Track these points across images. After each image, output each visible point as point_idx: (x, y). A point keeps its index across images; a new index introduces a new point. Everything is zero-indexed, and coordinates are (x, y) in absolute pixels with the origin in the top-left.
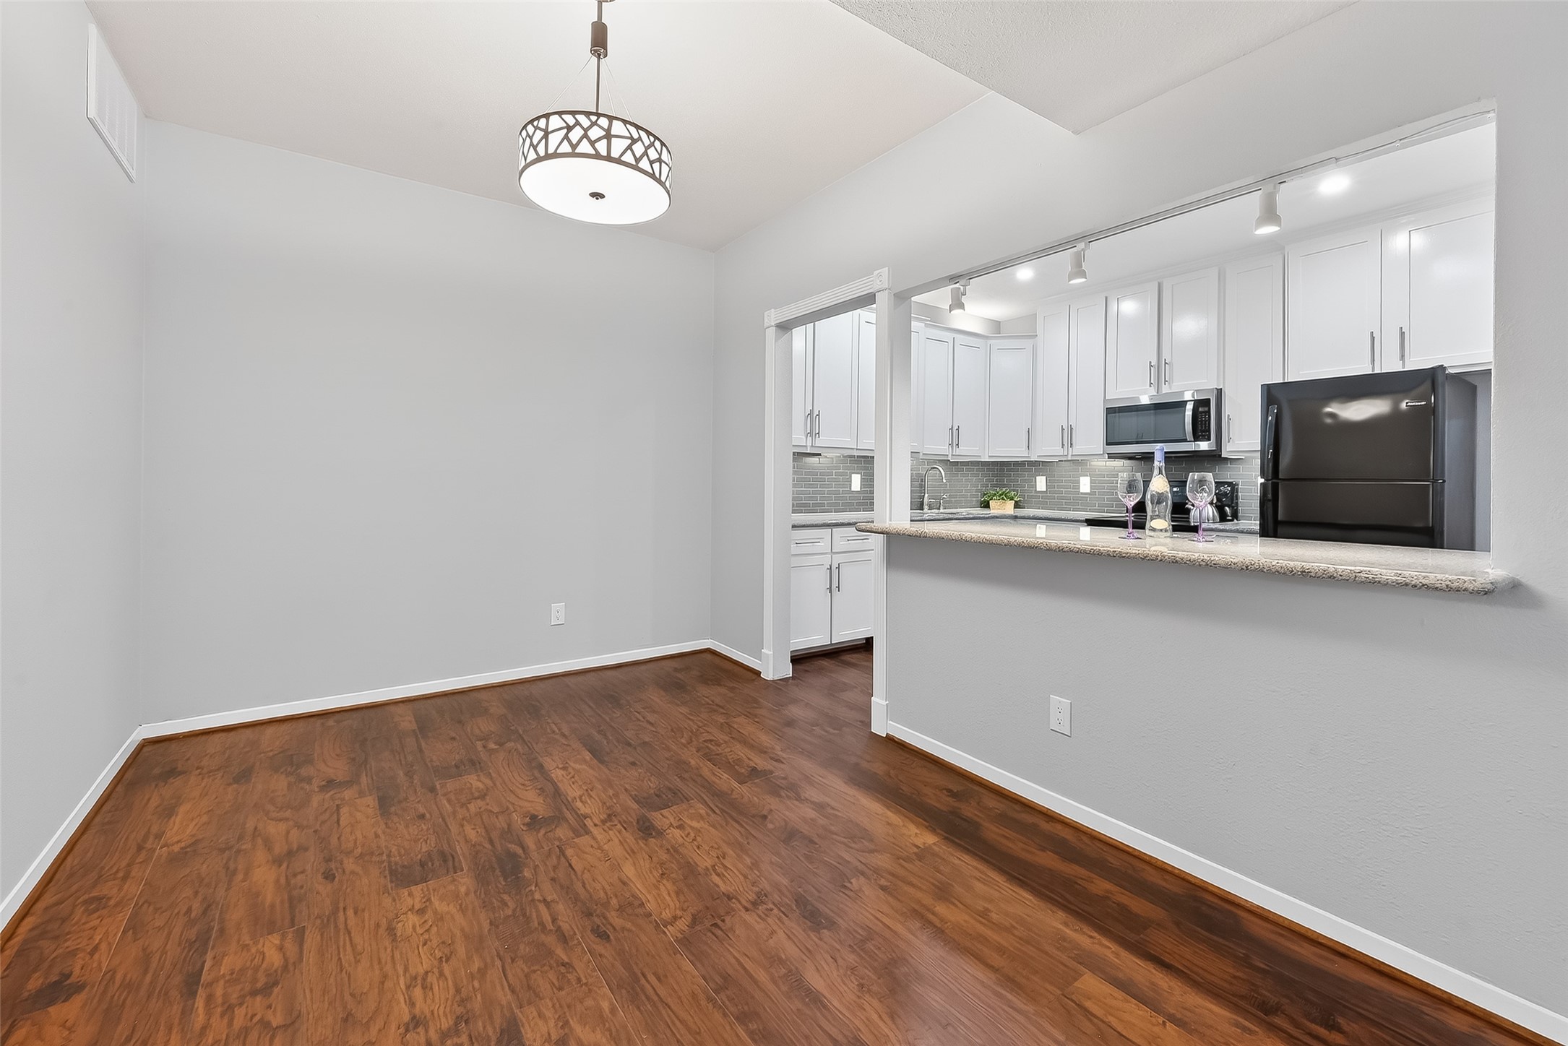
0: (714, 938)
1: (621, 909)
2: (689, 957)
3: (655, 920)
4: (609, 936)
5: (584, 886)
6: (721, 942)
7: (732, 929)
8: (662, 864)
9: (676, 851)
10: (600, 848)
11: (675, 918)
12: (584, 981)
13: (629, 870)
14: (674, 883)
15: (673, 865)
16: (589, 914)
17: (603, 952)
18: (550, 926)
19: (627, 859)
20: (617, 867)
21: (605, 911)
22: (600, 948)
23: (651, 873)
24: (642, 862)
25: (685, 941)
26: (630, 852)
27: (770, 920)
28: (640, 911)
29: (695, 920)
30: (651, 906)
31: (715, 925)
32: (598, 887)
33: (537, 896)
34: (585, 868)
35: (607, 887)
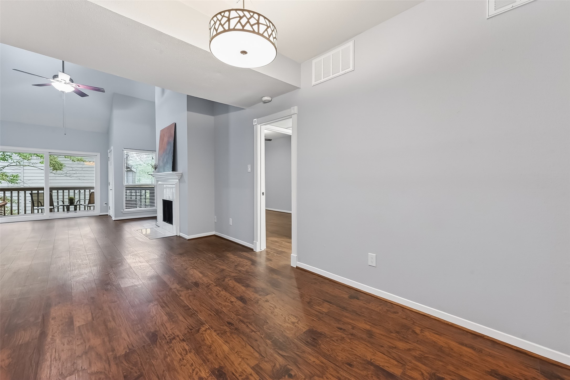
0: (193, 326)
1: (225, 332)
2: (201, 320)
3: (212, 329)
4: (227, 323)
5: (243, 339)
6: (191, 325)
7: (186, 329)
8: (211, 353)
9: (204, 361)
10: (243, 359)
11: (205, 331)
12: (231, 313)
13: (226, 348)
14: (206, 344)
15: (206, 352)
16: (236, 329)
17: (228, 319)
18: (248, 324)
19: (228, 354)
20: (232, 349)
21: (231, 331)
22: (229, 320)
23: (216, 348)
24: (221, 353)
25: (202, 324)
26: (227, 358)
27: (171, 333)
28: (218, 332)
29: (198, 331)
30: (214, 334)
31: (191, 330)
32: (237, 339)
33: (258, 333)
34: (246, 346)
35: (233, 339)
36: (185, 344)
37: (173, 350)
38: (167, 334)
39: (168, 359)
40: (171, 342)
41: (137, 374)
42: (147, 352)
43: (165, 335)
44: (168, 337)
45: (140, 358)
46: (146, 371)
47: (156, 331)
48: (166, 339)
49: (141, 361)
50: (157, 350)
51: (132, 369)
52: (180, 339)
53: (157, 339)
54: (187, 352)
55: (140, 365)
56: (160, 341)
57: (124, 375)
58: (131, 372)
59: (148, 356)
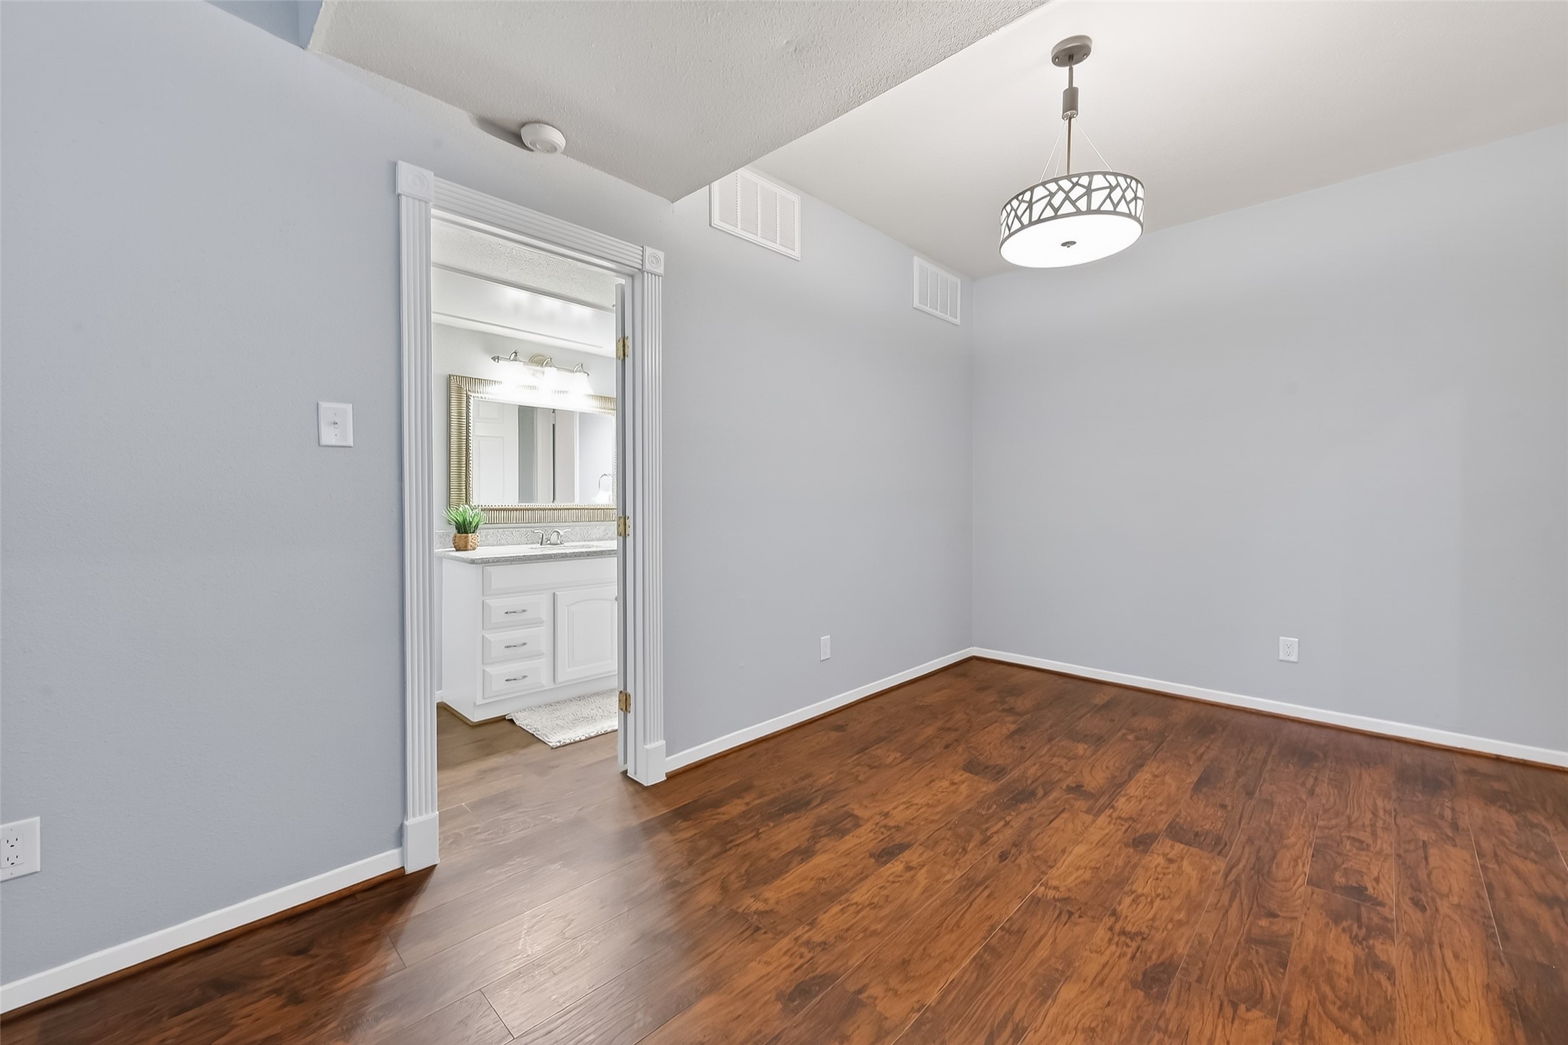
0: (1055, 916)
1: (1035, 859)
3: (1042, 879)
4: (1005, 861)
5: (1039, 835)
6: (1054, 921)
7: (1075, 925)
8: (1107, 864)
9: (1134, 867)
11: (1056, 889)
13: (1080, 850)
14: (1093, 878)
15: (1114, 871)
16: (1016, 846)
17: (990, 863)
18: (988, 834)
20: (1076, 843)
21: (1025, 852)
22: (991, 860)
25: (1037, 900)
28: (1044, 869)
29: (1065, 900)
30: (1054, 873)
31: (1070, 914)
32: (1046, 841)
33: (1009, 818)
34: (1057, 828)
35: (1049, 846)
36: (1122, 906)
37: (1153, 919)
38: (1122, 955)
39: (1181, 916)
40: (1139, 933)
41: (1258, 948)
42: (1204, 963)
43: (1129, 956)
44: (1128, 946)
45: (1230, 967)
46: (1238, 938)
47: (1135, 984)
48: (1138, 948)
49: (1233, 960)
50: (1182, 948)
51: (1261, 966)
52: (1116, 922)
53: (1155, 966)
54: (1138, 897)
55: (1240, 957)
56: (1154, 957)
57: (1285, 969)
58: (1267, 962)
59: (1207, 955)
